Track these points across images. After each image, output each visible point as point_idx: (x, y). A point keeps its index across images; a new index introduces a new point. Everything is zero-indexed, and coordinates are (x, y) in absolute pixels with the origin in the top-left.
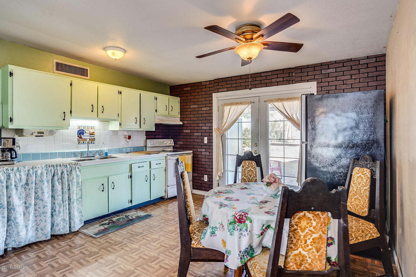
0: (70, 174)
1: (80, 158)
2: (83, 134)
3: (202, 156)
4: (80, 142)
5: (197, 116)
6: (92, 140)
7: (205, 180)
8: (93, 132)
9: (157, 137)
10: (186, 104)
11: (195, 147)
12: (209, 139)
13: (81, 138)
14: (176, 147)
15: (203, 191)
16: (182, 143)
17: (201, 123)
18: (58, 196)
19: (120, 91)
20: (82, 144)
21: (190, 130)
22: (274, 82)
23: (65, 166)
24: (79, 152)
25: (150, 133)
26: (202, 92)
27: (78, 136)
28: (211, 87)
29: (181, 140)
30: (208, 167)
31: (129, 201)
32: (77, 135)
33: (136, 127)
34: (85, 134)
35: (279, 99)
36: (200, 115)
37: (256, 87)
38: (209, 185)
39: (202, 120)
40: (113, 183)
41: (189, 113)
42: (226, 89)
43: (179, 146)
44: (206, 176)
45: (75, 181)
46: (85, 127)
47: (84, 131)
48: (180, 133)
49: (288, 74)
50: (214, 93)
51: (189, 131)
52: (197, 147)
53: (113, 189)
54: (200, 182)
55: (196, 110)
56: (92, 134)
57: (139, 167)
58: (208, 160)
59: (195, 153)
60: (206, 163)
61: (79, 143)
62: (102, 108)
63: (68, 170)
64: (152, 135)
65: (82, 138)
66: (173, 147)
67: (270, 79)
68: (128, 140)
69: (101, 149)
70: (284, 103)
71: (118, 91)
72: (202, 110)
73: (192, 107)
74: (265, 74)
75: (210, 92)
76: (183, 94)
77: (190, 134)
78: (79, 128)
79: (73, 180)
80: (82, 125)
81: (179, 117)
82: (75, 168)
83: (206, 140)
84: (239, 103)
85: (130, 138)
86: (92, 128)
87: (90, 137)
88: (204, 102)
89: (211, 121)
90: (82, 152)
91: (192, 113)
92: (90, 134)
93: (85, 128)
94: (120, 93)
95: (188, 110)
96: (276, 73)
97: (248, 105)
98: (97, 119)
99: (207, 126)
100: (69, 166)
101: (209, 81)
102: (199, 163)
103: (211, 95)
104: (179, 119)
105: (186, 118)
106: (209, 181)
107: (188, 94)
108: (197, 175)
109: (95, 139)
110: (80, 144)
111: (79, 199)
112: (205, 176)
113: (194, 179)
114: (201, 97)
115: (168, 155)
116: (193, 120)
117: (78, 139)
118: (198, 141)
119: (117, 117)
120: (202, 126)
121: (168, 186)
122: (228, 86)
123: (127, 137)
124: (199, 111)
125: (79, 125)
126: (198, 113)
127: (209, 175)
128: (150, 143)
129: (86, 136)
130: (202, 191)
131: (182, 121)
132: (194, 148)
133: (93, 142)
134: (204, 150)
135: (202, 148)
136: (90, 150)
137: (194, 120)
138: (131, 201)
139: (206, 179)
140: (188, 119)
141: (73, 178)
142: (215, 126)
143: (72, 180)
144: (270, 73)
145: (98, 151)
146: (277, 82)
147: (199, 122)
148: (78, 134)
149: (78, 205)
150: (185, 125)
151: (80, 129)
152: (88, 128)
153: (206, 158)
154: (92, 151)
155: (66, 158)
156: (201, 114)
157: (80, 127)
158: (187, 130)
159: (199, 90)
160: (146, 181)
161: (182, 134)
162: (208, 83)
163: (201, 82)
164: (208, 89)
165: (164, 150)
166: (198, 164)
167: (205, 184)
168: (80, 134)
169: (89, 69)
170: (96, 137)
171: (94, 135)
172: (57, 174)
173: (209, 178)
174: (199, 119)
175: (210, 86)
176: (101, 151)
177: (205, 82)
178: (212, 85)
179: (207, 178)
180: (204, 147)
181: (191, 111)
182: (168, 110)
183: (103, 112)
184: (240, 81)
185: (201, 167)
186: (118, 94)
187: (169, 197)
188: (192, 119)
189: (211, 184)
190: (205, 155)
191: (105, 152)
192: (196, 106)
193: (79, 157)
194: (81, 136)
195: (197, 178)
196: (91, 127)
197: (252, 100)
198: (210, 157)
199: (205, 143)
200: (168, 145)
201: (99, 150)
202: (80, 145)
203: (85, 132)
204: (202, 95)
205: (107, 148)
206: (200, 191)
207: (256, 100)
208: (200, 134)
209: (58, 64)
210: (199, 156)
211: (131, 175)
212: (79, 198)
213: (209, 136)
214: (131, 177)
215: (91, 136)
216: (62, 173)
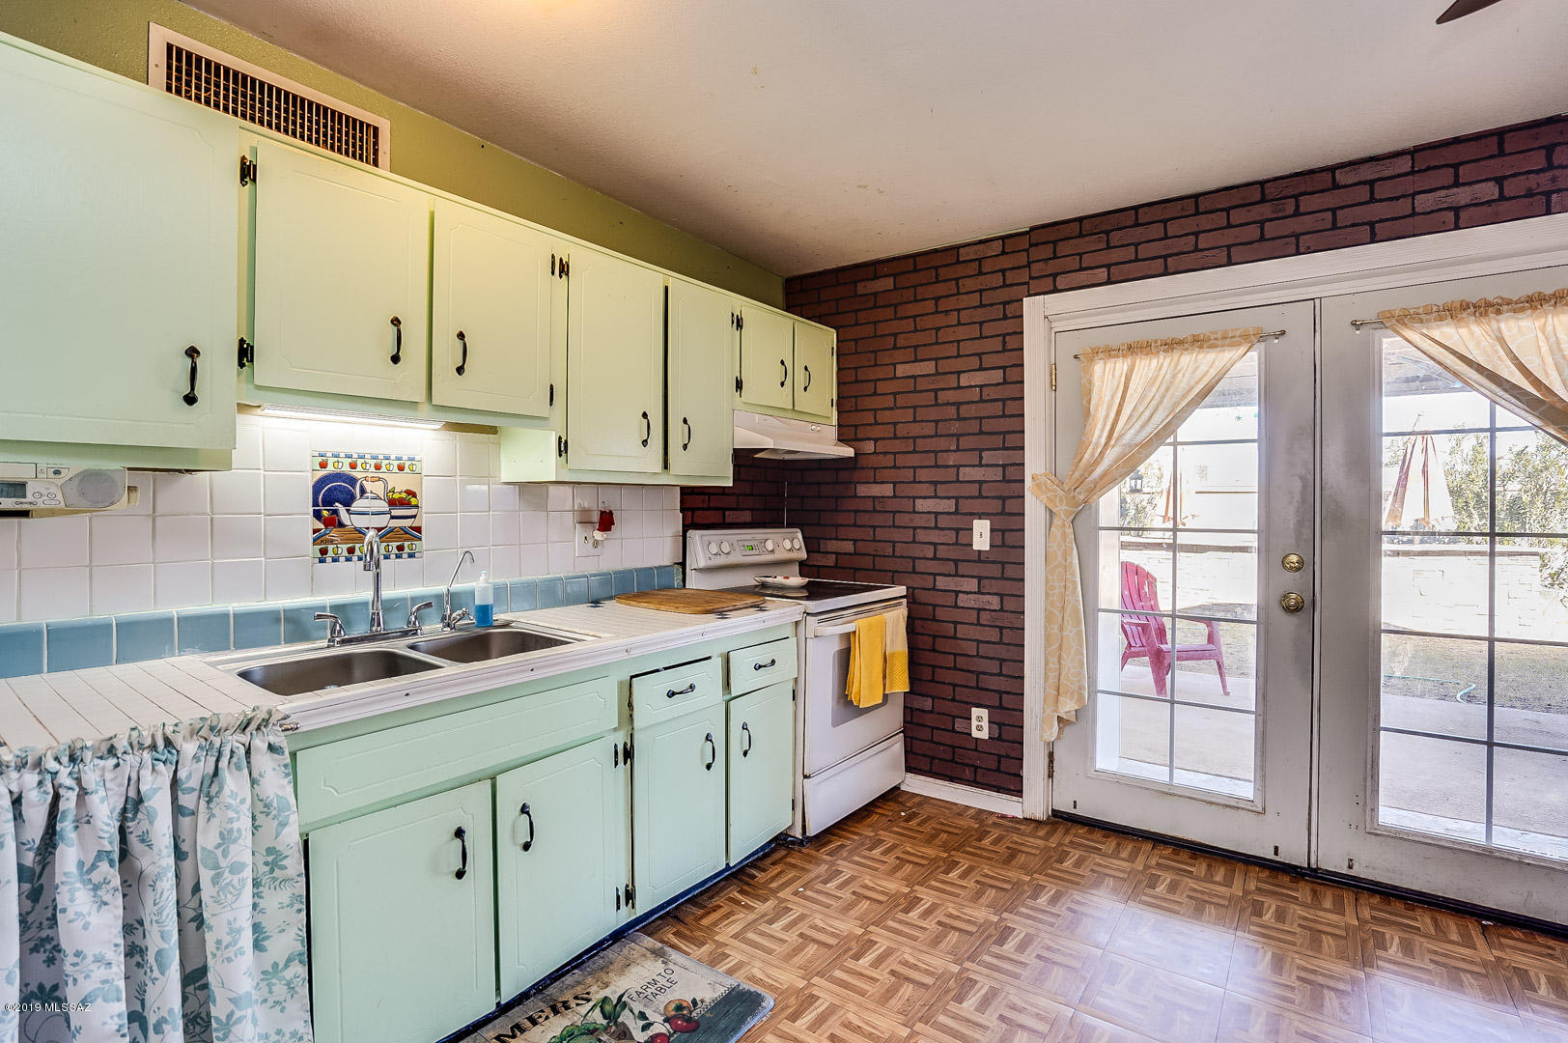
0: (203, 804)
1: (325, 643)
2: (348, 502)
3: (956, 614)
4: (331, 547)
5: (933, 413)
6: (404, 538)
7: (975, 734)
8: (409, 492)
9: (730, 516)
10: (869, 360)
11: (921, 566)
12: (1003, 532)
13: (333, 522)
14: (819, 566)
15: (964, 787)
16: (849, 547)
17: (954, 451)
18: (84, 1002)
19: (561, 260)
20: (342, 559)
21: (895, 484)
22: (1432, 212)
23: (153, 747)
24: (323, 608)
25: (697, 502)
26: (959, 293)
27: (317, 515)
28: (1014, 268)
29: (843, 532)
30: (993, 667)
31: (618, 897)
32: (311, 509)
33: (644, 464)
34: (358, 505)
35: (1465, 306)
36: (952, 411)
37: (1302, 250)
38: (999, 762)
39: (958, 436)
40: (524, 810)
41: (889, 401)
42: (1102, 274)
43: (831, 560)
44: (984, 713)
45: (248, 858)
46: (360, 461)
47: (353, 481)
48: (837, 498)
49: (1543, 152)
50: (1030, 295)
51: (887, 490)
52: (933, 567)
53: (526, 847)
54: (947, 738)
55: (922, 385)
56: (403, 502)
57: (671, 694)
58: (994, 635)
59: (923, 597)
60: (984, 649)
61: (324, 552)
62: (459, 343)
63: (182, 774)
64: (709, 509)
65: (341, 525)
66: (802, 564)
67: (1397, 198)
68: (598, 535)
69: (456, 587)
70: (1503, 326)
71: (553, 256)
72: (959, 387)
73: (902, 370)
74: (1368, 173)
75: (1003, 295)
76: (856, 311)
77: (891, 505)
78: (323, 465)
79: (225, 854)
80: (343, 450)
81: (835, 421)
82: (248, 752)
83: (981, 534)
84: (1181, 342)
85: (606, 522)
86: (401, 468)
87: (393, 517)
88: (968, 348)
89: (1012, 439)
90: (339, 609)
91: (901, 400)
92: (392, 503)
93: (359, 468)
94: (562, 271)
95: (881, 387)
96: (1450, 155)
97: (1243, 350)
98: (425, 408)
99: (987, 465)
100: (189, 748)
101: (1003, 238)
102: (940, 644)
103: (1010, 309)
104: (832, 433)
105: (870, 425)
106: (1000, 738)
107: (879, 310)
108: (928, 704)
109: (418, 529)
110: (329, 560)
111: (286, 966)
112: (975, 712)
113: (911, 722)
114: (953, 318)
115: (808, 614)
116: (909, 438)
117: (315, 531)
118: (935, 537)
119: (543, 409)
120: (958, 467)
121: (805, 777)
122: (1116, 255)
123: (596, 518)
124: (943, 389)
125: (322, 450)
126: (940, 402)
127: (1001, 707)
128: (706, 547)
129: (366, 515)
130: (957, 786)
131: (848, 441)
132: (914, 572)
133: (406, 550)
134: (972, 585)
135: (963, 576)
136: (387, 593)
137: (914, 438)
138: (630, 896)
139: (979, 728)
140: (878, 431)
141: (226, 838)
142: (1035, 462)
143: (219, 852)
144: (1405, 165)
145: (439, 597)
146: (1456, 210)
147: (941, 443)
148: (315, 503)
149: (278, 1008)
150: (862, 462)
151: (330, 469)
152: (378, 467)
153: (982, 622)
154: (404, 599)
155: (239, 646)
156: (953, 404)
157: (331, 461)
158: (875, 482)
159: (940, 289)
160: (709, 767)
161: (852, 505)
162: (997, 247)
163: (957, 248)
164: (997, 280)
165: (770, 580)
166: (934, 650)
167: (976, 750)
168: (327, 502)
169: (385, 126)
170: (423, 521)
171: (417, 506)
172: (84, 819)
173: (1000, 725)
174: (942, 428)
175: (1006, 262)
176: (454, 598)
177: (975, 247)
178: (1022, 258)
179: (985, 724)
180: (977, 569)
181: (899, 393)
182: (789, 382)
183: (460, 370)
184: (1190, 224)
185: (955, 668)
186: (553, 273)
187: (812, 832)
188: (902, 430)
189: (1008, 756)
190: (979, 610)
191: (478, 602)
192: (928, 367)
193: (321, 639)
194: (336, 512)
195: (930, 720)
196: (398, 459)
197: (1270, 321)
198: (1006, 620)
199: (974, 548)
200: (780, 555)
201: (445, 591)
202: (329, 565)
203: (363, 491)
204: (958, 310)
205: (487, 581)
206: (946, 783)
207: (1298, 320)
208: (949, 505)
209: (174, 54)
210: (940, 614)
211: (625, 744)
212: (289, 961)
213: (1003, 513)
214: (629, 754)
215: (395, 513)
216: (133, 806)
